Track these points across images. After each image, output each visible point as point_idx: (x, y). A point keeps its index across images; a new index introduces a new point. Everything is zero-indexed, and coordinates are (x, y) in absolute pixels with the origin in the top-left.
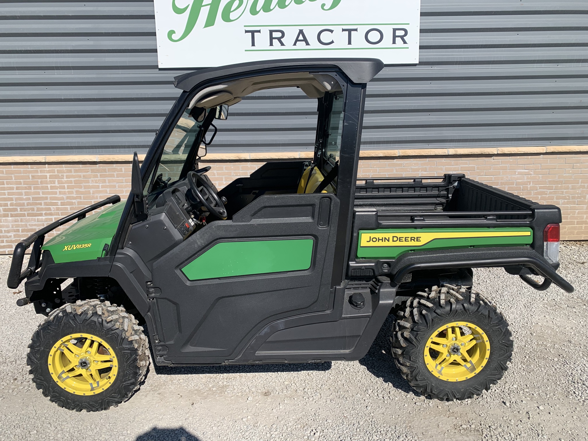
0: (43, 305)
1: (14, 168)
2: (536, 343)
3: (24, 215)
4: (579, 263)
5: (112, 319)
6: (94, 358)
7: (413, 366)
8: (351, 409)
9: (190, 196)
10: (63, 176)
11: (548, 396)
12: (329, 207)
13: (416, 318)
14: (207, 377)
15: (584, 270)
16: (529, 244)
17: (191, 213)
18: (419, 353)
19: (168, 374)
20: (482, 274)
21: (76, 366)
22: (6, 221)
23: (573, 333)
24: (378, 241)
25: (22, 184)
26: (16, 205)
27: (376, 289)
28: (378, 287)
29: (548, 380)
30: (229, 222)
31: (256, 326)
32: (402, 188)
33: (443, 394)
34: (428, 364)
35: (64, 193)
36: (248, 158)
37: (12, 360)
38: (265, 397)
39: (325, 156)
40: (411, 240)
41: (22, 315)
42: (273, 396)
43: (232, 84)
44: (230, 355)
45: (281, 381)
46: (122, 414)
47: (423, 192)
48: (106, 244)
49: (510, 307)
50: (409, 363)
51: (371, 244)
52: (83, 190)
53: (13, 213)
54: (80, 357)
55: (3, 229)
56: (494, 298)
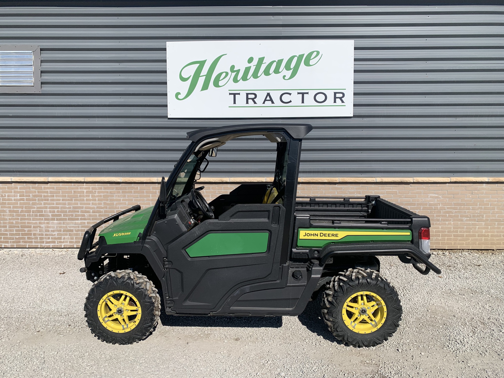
0: (93, 275)
1: (62, 186)
2: (429, 316)
3: (66, 219)
4: (476, 265)
5: (140, 282)
6: (126, 308)
7: (334, 321)
8: (293, 350)
9: (191, 205)
10: (95, 191)
11: (429, 348)
12: (279, 212)
13: (336, 288)
14: (197, 329)
15: (479, 270)
16: (410, 241)
17: (192, 216)
18: (338, 312)
19: (171, 326)
20: (400, 271)
21: (114, 313)
22: (53, 223)
23: (458, 311)
24: (311, 236)
25: (67, 197)
26: (62, 212)
27: (310, 268)
28: (311, 267)
29: (432, 338)
30: (216, 221)
31: (231, 289)
32: (336, 204)
33: (356, 342)
34: (345, 320)
35: (96, 204)
36: (229, 181)
37: (66, 314)
38: (236, 341)
39: (281, 181)
40: (332, 235)
41: (68, 288)
42: (241, 341)
43: (221, 138)
44: (214, 308)
45: (247, 333)
46: (142, 347)
47: (350, 208)
48: (140, 233)
49: (416, 293)
50: (331, 318)
51: (306, 237)
52: (109, 202)
53: (58, 218)
54: (117, 307)
55: (50, 229)
56: (406, 287)
